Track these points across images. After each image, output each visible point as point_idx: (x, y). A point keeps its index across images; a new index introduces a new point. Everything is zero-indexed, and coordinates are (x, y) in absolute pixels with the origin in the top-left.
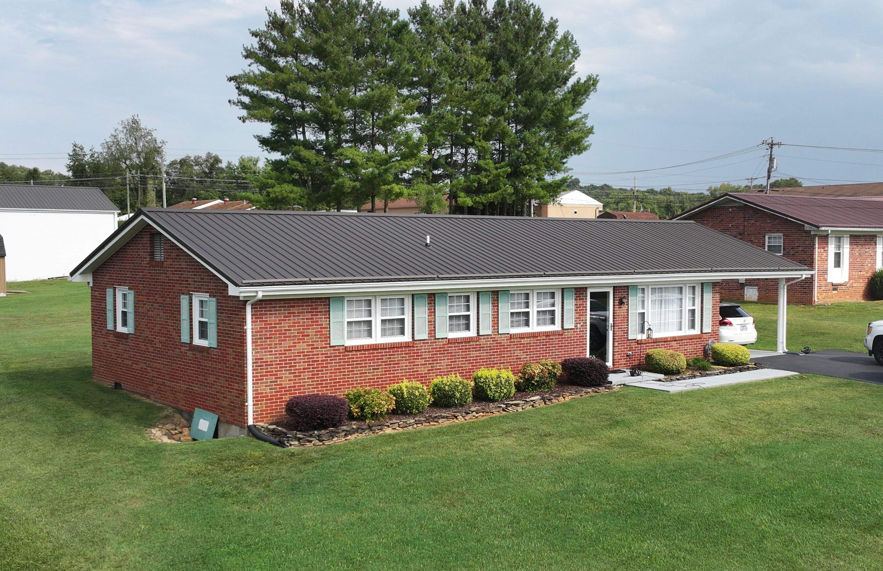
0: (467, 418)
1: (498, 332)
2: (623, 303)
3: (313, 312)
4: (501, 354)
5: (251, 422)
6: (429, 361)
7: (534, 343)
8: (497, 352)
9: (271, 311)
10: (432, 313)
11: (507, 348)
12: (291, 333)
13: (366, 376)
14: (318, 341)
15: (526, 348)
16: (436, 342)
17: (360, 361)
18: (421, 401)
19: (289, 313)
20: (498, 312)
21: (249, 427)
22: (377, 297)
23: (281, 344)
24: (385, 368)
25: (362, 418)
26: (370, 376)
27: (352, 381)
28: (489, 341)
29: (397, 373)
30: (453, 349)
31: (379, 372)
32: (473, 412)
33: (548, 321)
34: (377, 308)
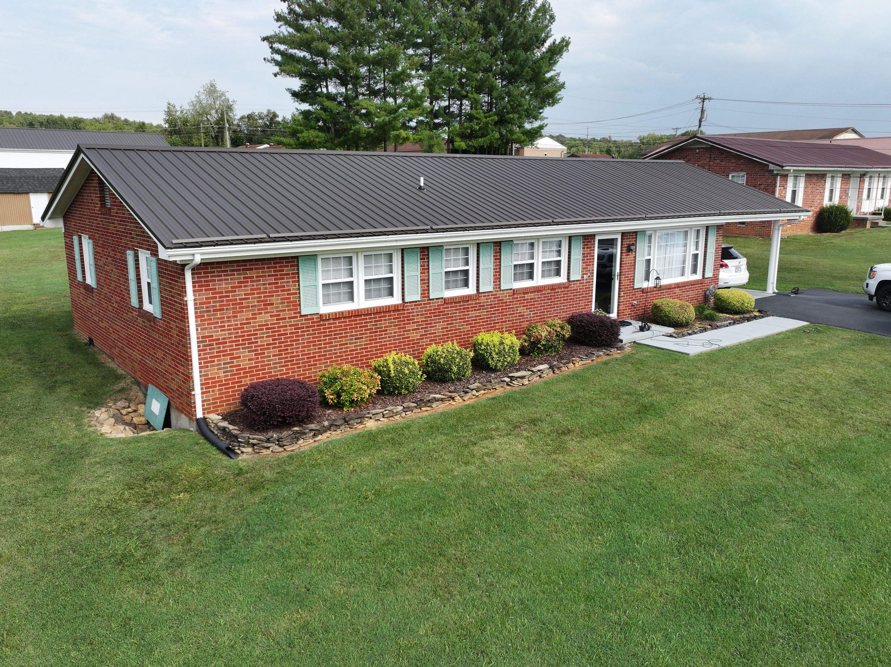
0: (465, 398)
1: (500, 288)
2: (632, 250)
3: (277, 275)
4: (503, 312)
5: (199, 414)
6: (423, 325)
7: (538, 298)
8: (499, 310)
9: (221, 276)
10: (425, 269)
11: (510, 305)
12: (248, 303)
13: (347, 348)
14: (285, 310)
15: (529, 305)
16: (430, 303)
17: (340, 330)
18: (411, 380)
19: (244, 278)
20: (500, 265)
21: (198, 420)
22: (360, 254)
23: (237, 316)
24: (370, 336)
25: (339, 406)
26: (352, 347)
27: (329, 354)
28: (490, 298)
29: (385, 341)
30: (449, 310)
31: (364, 341)
32: (472, 390)
33: (553, 272)
34: (359, 266)
